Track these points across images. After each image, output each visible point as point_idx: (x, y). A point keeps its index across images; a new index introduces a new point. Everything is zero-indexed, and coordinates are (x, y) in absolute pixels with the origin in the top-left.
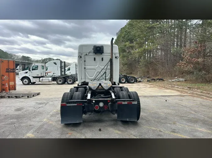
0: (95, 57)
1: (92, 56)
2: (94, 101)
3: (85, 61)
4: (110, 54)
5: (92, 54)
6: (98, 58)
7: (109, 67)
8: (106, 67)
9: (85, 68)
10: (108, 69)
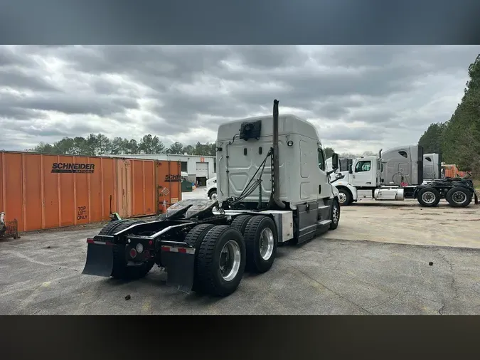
0: (246, 146)
1: (241, 145)
2: (129, 241)
3: (228, 157)
4: (272, 139)
5: (238, 141)
6: (253, 148)
7: (268, 167)
8: (262, 168)
9: (228, 172)
10: (266, 173)
